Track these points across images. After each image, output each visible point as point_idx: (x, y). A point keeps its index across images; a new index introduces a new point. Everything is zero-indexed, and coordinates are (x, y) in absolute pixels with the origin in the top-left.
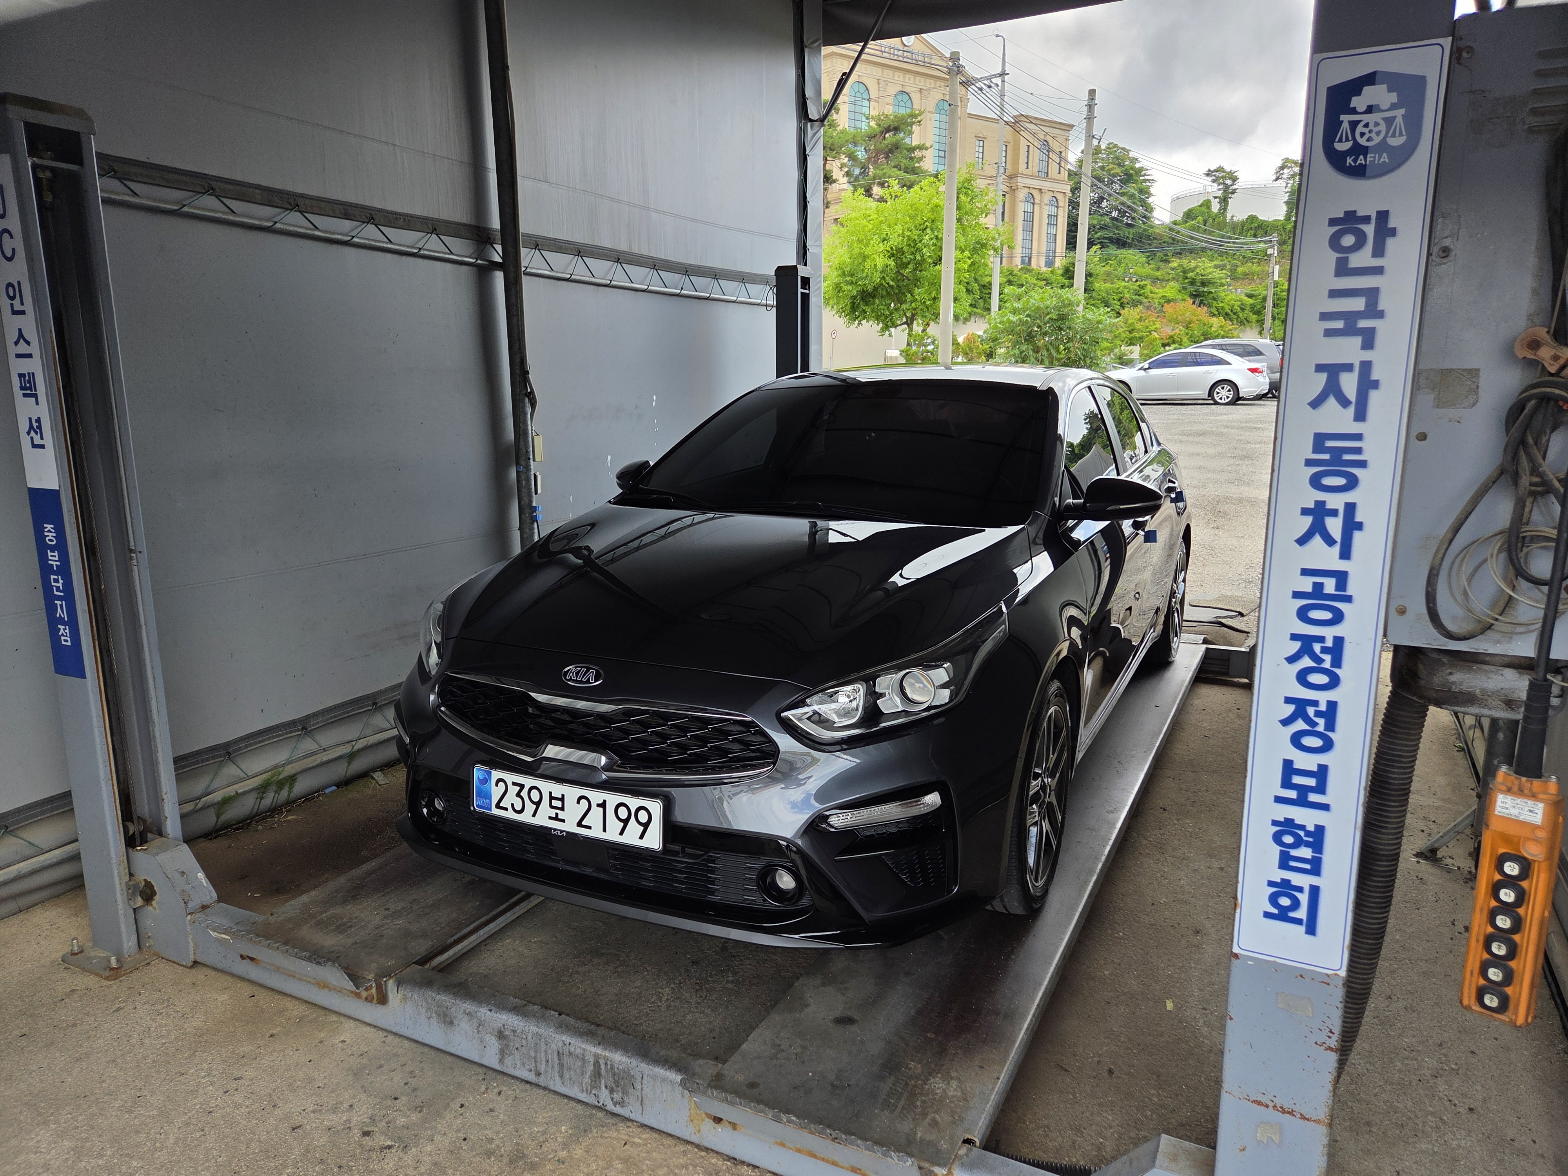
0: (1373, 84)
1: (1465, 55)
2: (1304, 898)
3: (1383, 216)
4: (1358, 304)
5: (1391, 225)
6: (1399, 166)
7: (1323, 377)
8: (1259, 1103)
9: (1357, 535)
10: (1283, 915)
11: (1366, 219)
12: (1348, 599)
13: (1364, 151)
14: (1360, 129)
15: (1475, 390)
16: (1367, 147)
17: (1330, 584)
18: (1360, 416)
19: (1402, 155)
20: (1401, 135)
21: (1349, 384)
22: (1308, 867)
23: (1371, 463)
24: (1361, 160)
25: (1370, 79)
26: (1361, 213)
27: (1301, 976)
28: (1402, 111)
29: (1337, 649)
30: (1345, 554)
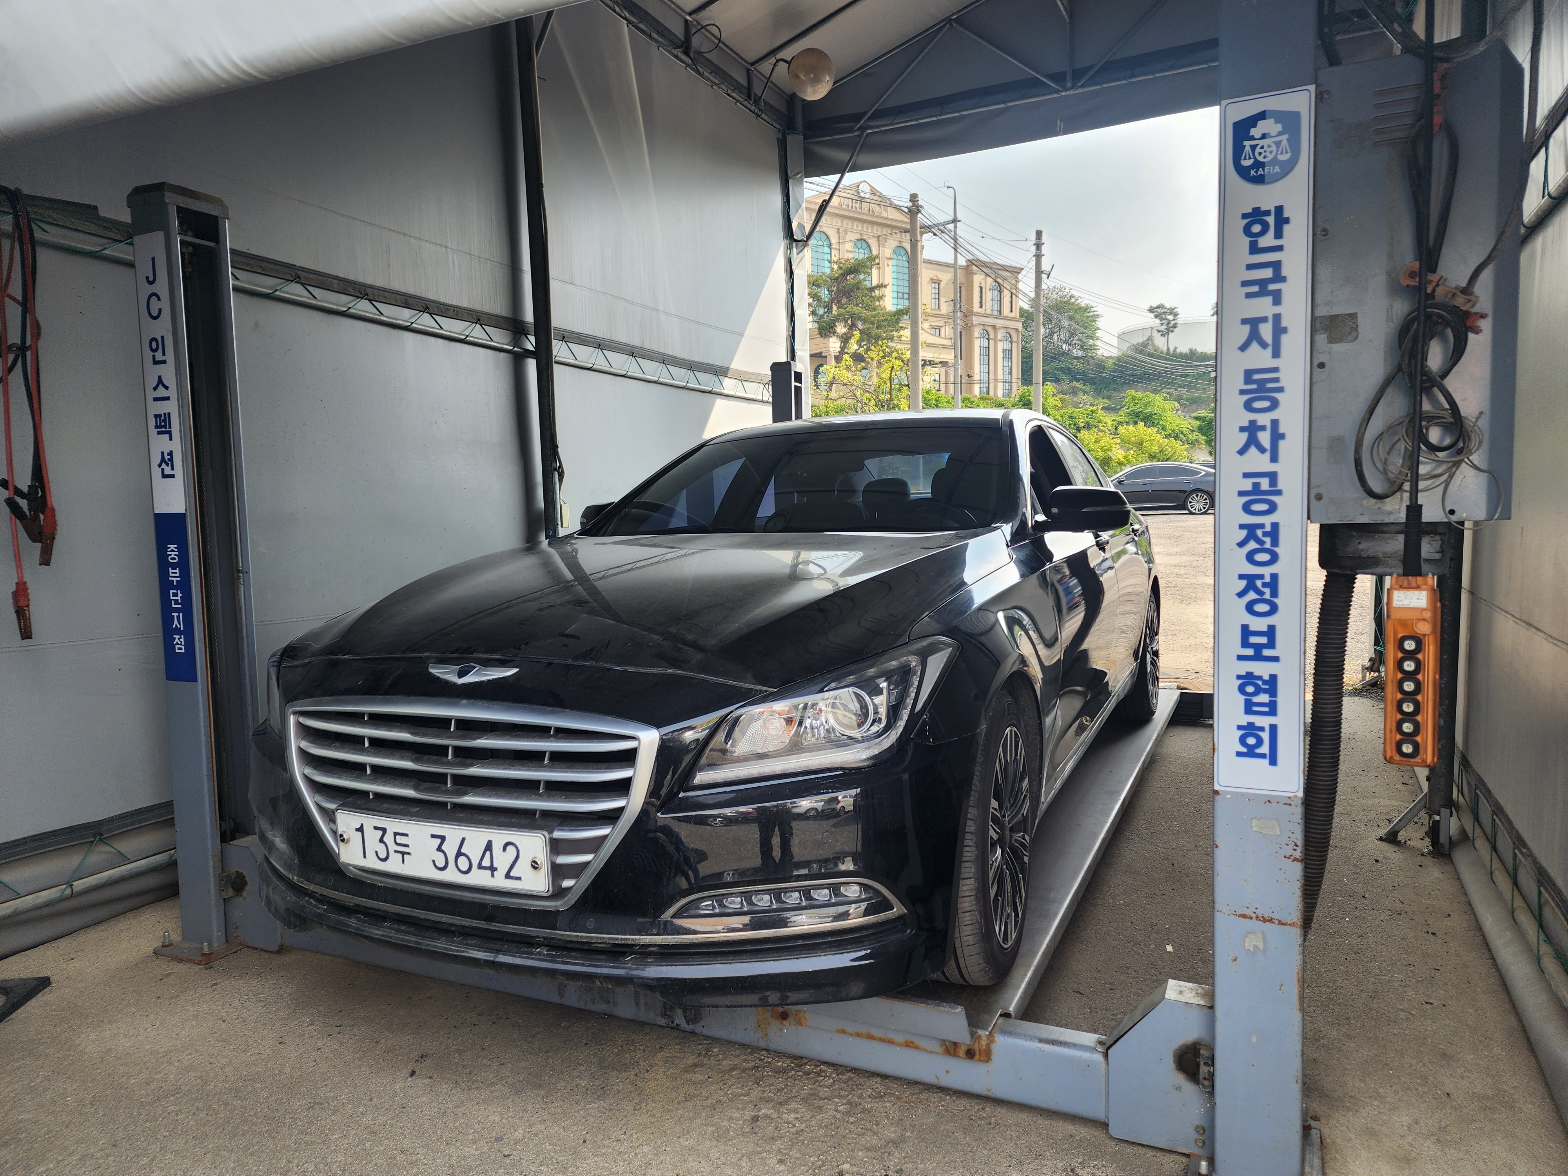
0: (1264, 119)
1: (1326, 96)
2: (1265, 736)
3: (1279, 209)
4: (1268, 273)
5: (1286, 215)
6: (1287, 174)
7: (1247, 328)
8: (1244, 916)
9: (1282, 443)
10: (1250, 752)
11: (1268, 213)
12: (1279, 493)
13: (1262, 165)
14: (1258, 150)
15: (1355, 328)
16: (1264, 163)
17: (1265, 484)
18: (1276, 354)
19: (1288, 168)
20: (1287, 152)
21: (1266, 331)
22: (1266, 709)
23: (1286, 389)
24: (1261, 172)
25: (1262, 116)
26: (1263, 209)
27: (1269, 801)
28: (1286, 136)
29: (1274, 532)
30: (1274, 459)
